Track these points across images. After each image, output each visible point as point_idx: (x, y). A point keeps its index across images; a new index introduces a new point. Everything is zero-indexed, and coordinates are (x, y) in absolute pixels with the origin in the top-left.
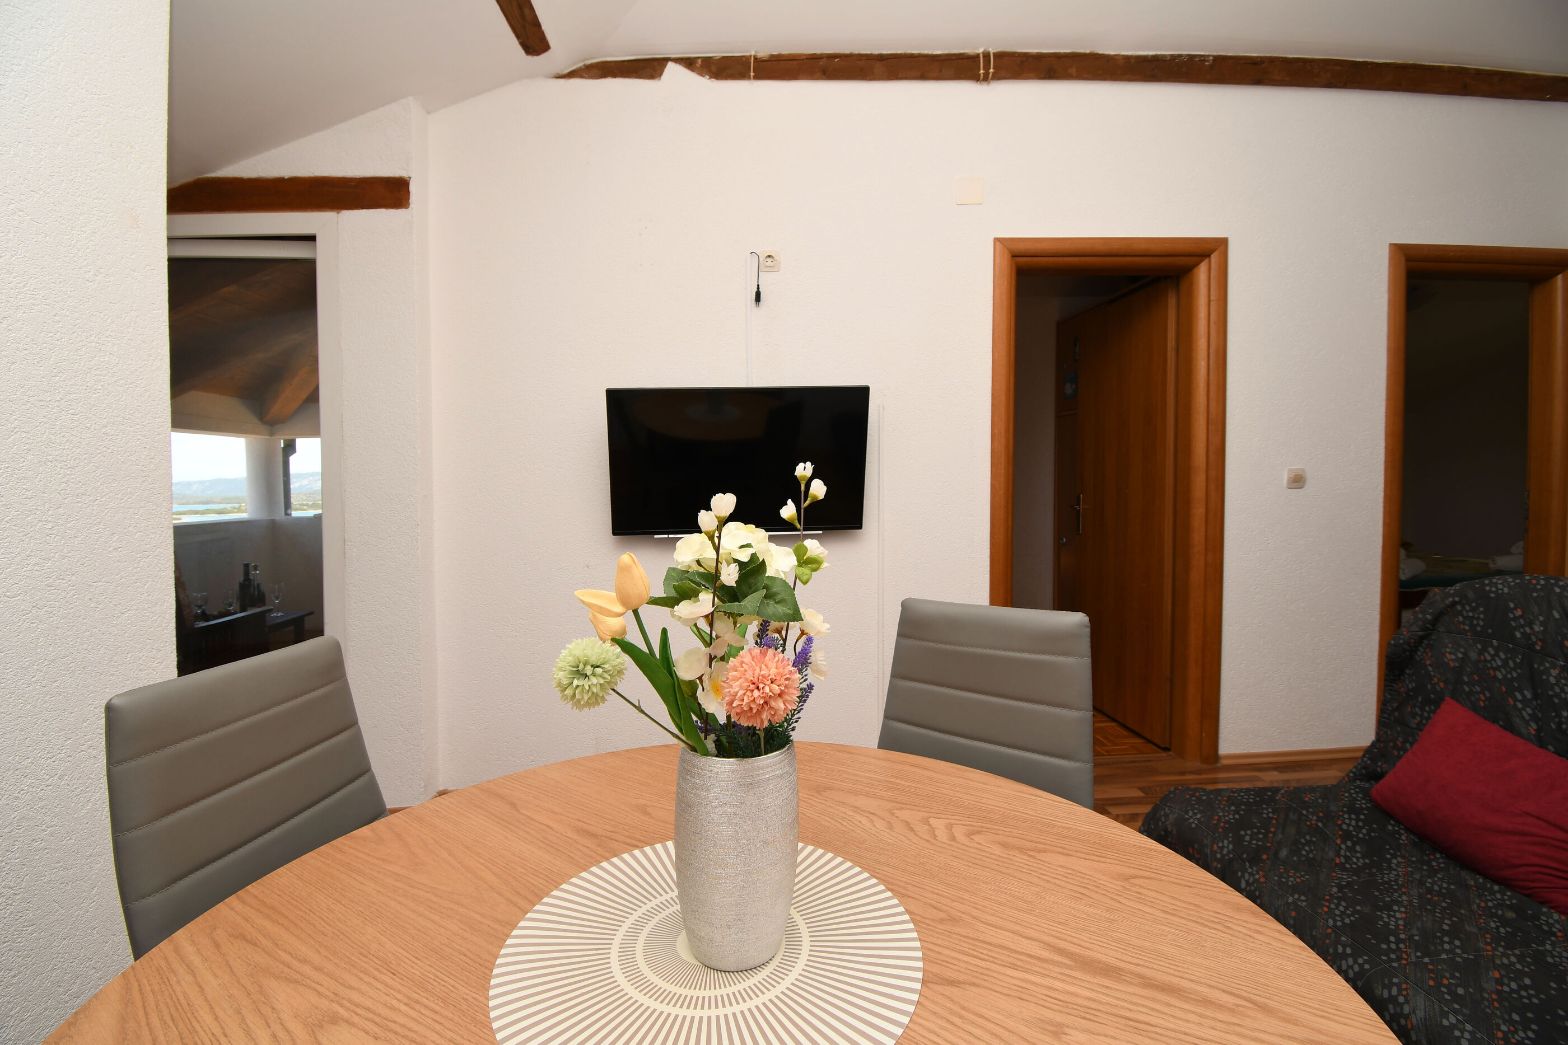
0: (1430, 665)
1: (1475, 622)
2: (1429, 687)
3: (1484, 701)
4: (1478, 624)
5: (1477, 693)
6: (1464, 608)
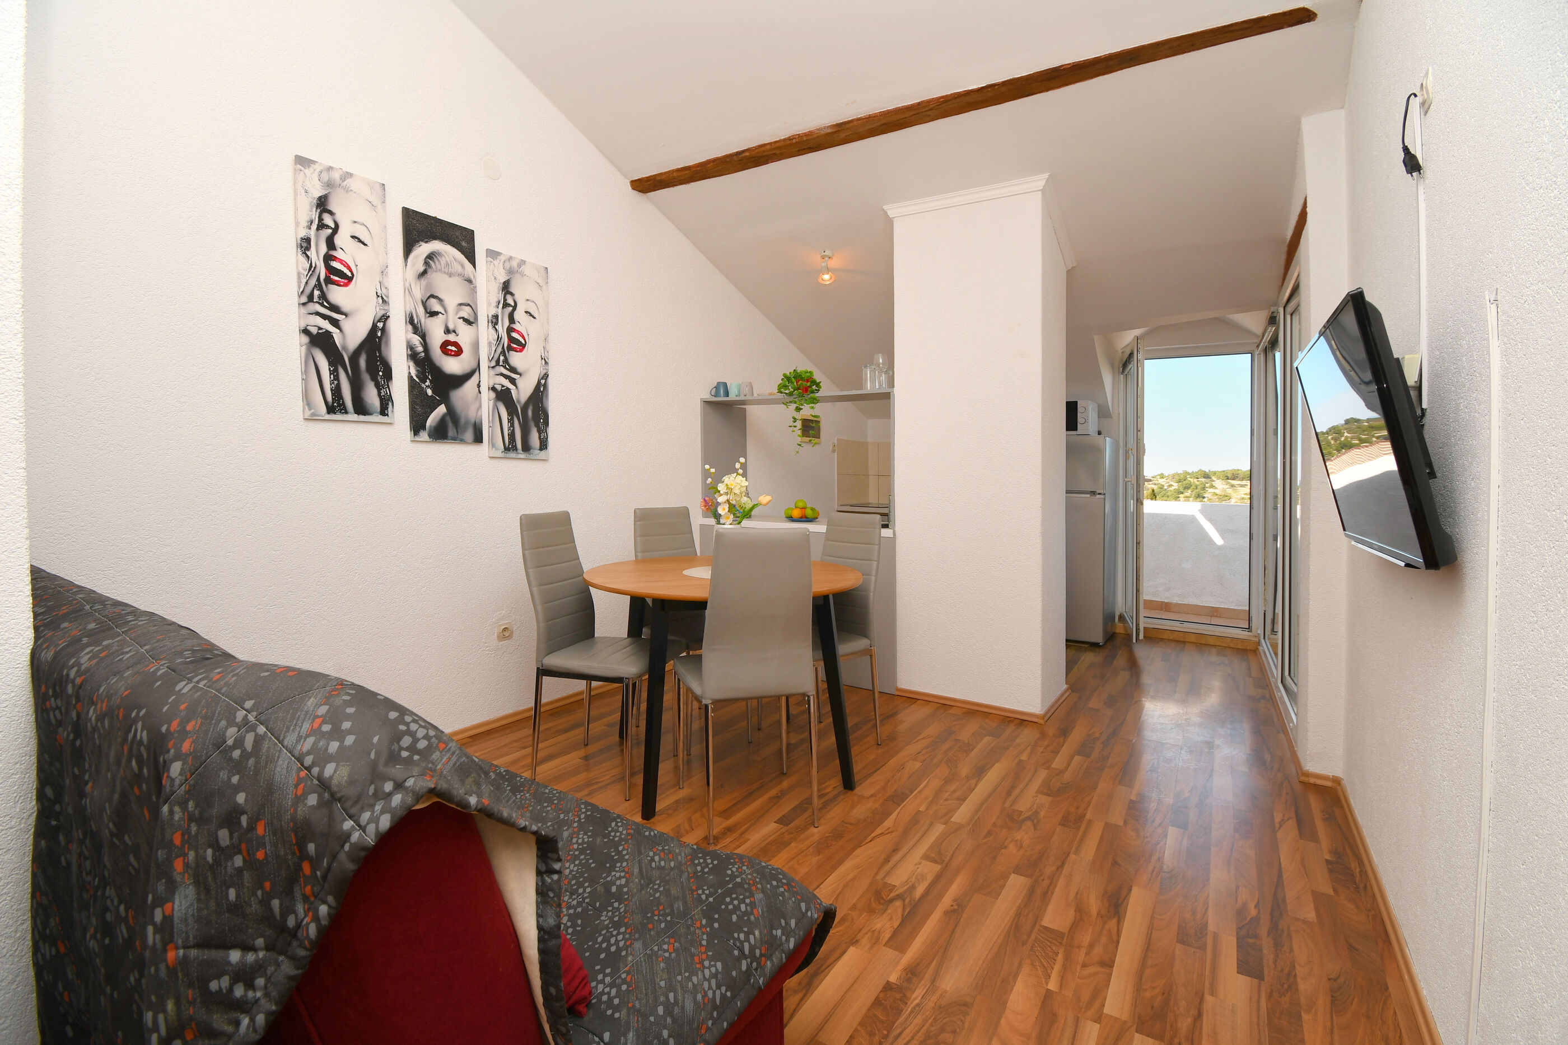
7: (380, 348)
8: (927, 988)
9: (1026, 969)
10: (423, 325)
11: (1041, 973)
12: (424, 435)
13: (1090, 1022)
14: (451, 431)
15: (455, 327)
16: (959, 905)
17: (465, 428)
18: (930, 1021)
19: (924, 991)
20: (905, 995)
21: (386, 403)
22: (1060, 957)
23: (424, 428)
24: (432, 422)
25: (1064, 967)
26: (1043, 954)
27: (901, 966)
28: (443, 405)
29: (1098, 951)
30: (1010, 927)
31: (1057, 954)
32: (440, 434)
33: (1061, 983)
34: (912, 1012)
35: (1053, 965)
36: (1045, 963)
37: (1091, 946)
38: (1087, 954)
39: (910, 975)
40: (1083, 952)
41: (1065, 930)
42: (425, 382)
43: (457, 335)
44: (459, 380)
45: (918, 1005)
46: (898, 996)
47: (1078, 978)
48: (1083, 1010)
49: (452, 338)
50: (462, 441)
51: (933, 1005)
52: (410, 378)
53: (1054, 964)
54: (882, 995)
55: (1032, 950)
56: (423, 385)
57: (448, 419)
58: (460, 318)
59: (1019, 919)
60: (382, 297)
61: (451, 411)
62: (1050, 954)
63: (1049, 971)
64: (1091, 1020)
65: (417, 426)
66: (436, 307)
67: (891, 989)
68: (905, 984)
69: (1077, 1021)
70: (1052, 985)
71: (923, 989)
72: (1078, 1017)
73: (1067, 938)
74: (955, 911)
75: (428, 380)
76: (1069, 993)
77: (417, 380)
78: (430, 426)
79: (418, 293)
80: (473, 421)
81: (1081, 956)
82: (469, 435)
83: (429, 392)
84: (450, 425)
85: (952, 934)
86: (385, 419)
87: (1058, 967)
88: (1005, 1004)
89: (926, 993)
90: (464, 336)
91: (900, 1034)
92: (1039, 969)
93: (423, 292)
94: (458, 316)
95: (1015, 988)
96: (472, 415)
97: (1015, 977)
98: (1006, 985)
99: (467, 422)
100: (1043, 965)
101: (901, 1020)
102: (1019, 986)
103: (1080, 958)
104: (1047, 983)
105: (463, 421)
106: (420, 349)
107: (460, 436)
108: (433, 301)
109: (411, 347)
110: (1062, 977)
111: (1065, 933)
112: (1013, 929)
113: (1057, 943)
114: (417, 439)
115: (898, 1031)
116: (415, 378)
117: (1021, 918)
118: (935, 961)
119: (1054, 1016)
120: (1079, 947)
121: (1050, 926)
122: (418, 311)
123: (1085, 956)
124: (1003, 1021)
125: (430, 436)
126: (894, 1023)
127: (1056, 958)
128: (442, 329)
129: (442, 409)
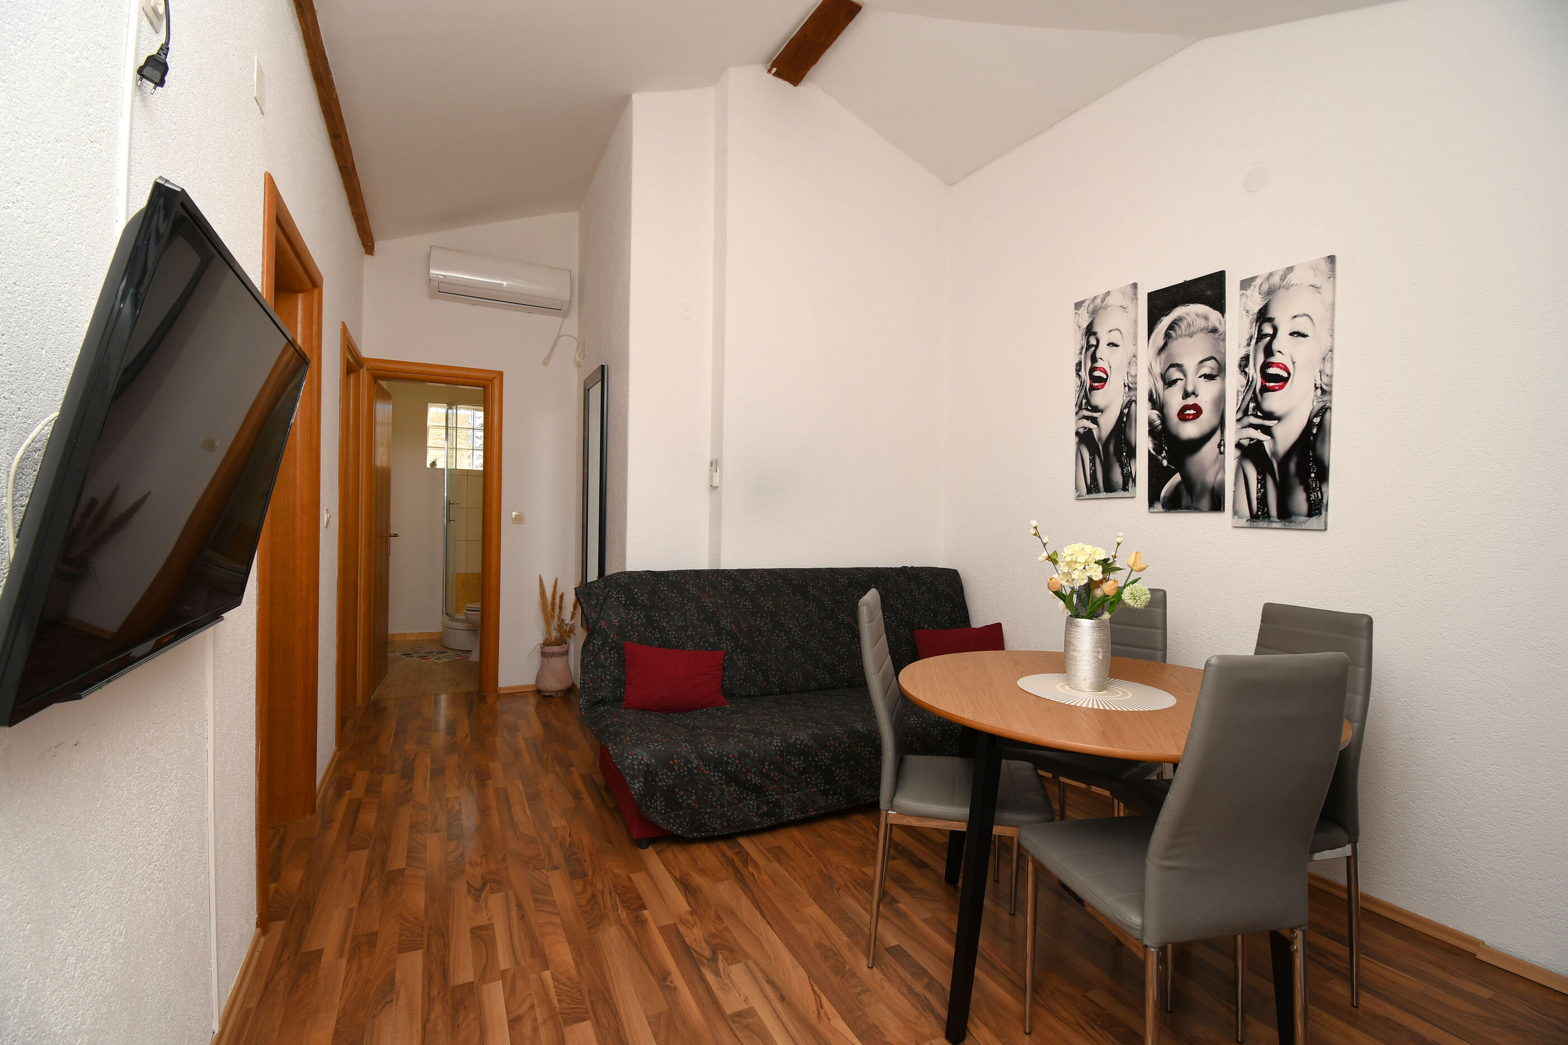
0: (607, 628)
1: (620, 599)
2: (610, 640)
3: (636, 638)
4: (622, 600)
5: (632, 635)
6: (613, 594)
7: (1125, 432)
8: (622, 920)
9: (573, 973)
10: (1161, 398)
11: (562, 978)
12: (1158, 507)
13: (508, 967)
14: (1185, 500)
15: (1195, 389)
16: (667, 986)
17: (1201, 496)
18: (602, 908)
19: (621, 918)
20: (629, 909)
21: (1129, 479)
22: (555, 1000)
23: (1158, 499)
24: (1166, 493)
25: (547, 994)
26: (569, 993)
27: (650, 920)
28: (1178, 473)
29: (527, 1030)
30: (612, 998)
31: (559, 1001)
32: (1174, 504)
33: (541, 979)
34: (616, 906)
35: (558, 990)
36: (564, 987)
37: (535, 1030)
38: (535, 1019)
39: (640, 919)
40: (540, 1019)
41: (567, 1030)
42: (1160, 453)
43: (1197, 396)
44: (1198, 444)
45: (617, 910)
46: (632, 907)
47: (532, 994)
48: (517, 972)
49: (1190, 401)
50: (1197, 510)
51: (609, 915)
52: (1149, 451)
53: (556, 992)
54: (641, 902)
55: (580, 990)
56: (1160, 458)
57: (1183, 487)
58: (1200, 377)
59: (612, 1012)
60: (1128, 385)
61: (1187, 480)
62: (564, 998)
63: (556, 983)
64: (508, 969)
65: (1153, 498)
66: (1175, 374)
67: (640, 908)
68: (636, 914)
69: (517, 962)
70: (547, 975)
71: (623, 918)
72: (517, 965)
73: (560, 1022)
74: (665, 979)
75: (1164, 452)
76: (532, 977)
77: (1154, 453)
78: (1164, 497)
79: (1157, 370)
80: (1210, 486)
81: (540, 1013)
82: (1205, 502)
83: (1165, 463)
84: (1184, 493)
85: (645, 960)
86: (1126, 494)
87: (552, 991)
88: (570, 943)
89: (620, 918)
90: (1206, 394)
91: (611, 894)
92: (564, 979)
93: (1162, 365)
94: (1199, 375)
95: (571, 956)
96: (1210, 478)
97: (576, 962)
98: (578, 953)
99: (1204, 486)
100: (563, 985)
101: (618, 900)
102: (569, 959)
103: (539, 1011)
104: (552, 973)
105: (1198, 488)
106: (1158, 422)
107: (1194, 505)
108: (1173, 370)
109: (1151, 424)
110: (543, 985)
111: (564, 1027)
112: (608, 998)
113: (564, 1011)
114: (1152, 510)
115: (613, 895)
116: (1152, 451)
117: (611, 1013)
118: (635, 936)
119: (533, 955)
120: (545, 1021)
121: (582, 1024)
122: (1157, 386)
123: (536, 1016)
124: (563, 933)
125: (1163, 507)
126: (619, 897)
127: (558, 997)
128: (1180, 395)
129: (1177, 478)
